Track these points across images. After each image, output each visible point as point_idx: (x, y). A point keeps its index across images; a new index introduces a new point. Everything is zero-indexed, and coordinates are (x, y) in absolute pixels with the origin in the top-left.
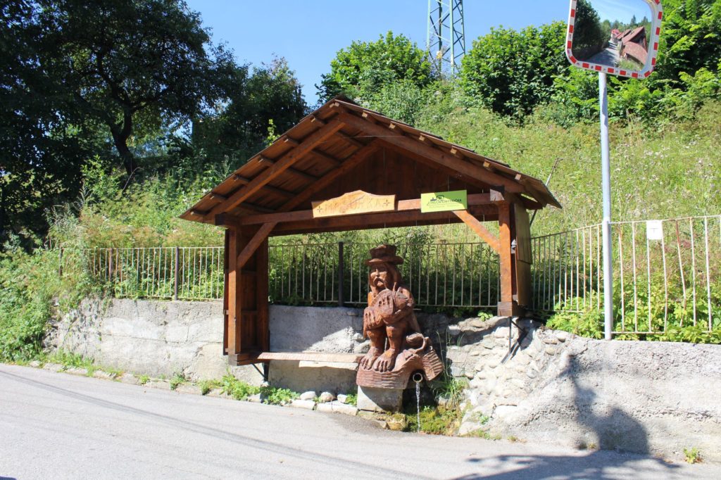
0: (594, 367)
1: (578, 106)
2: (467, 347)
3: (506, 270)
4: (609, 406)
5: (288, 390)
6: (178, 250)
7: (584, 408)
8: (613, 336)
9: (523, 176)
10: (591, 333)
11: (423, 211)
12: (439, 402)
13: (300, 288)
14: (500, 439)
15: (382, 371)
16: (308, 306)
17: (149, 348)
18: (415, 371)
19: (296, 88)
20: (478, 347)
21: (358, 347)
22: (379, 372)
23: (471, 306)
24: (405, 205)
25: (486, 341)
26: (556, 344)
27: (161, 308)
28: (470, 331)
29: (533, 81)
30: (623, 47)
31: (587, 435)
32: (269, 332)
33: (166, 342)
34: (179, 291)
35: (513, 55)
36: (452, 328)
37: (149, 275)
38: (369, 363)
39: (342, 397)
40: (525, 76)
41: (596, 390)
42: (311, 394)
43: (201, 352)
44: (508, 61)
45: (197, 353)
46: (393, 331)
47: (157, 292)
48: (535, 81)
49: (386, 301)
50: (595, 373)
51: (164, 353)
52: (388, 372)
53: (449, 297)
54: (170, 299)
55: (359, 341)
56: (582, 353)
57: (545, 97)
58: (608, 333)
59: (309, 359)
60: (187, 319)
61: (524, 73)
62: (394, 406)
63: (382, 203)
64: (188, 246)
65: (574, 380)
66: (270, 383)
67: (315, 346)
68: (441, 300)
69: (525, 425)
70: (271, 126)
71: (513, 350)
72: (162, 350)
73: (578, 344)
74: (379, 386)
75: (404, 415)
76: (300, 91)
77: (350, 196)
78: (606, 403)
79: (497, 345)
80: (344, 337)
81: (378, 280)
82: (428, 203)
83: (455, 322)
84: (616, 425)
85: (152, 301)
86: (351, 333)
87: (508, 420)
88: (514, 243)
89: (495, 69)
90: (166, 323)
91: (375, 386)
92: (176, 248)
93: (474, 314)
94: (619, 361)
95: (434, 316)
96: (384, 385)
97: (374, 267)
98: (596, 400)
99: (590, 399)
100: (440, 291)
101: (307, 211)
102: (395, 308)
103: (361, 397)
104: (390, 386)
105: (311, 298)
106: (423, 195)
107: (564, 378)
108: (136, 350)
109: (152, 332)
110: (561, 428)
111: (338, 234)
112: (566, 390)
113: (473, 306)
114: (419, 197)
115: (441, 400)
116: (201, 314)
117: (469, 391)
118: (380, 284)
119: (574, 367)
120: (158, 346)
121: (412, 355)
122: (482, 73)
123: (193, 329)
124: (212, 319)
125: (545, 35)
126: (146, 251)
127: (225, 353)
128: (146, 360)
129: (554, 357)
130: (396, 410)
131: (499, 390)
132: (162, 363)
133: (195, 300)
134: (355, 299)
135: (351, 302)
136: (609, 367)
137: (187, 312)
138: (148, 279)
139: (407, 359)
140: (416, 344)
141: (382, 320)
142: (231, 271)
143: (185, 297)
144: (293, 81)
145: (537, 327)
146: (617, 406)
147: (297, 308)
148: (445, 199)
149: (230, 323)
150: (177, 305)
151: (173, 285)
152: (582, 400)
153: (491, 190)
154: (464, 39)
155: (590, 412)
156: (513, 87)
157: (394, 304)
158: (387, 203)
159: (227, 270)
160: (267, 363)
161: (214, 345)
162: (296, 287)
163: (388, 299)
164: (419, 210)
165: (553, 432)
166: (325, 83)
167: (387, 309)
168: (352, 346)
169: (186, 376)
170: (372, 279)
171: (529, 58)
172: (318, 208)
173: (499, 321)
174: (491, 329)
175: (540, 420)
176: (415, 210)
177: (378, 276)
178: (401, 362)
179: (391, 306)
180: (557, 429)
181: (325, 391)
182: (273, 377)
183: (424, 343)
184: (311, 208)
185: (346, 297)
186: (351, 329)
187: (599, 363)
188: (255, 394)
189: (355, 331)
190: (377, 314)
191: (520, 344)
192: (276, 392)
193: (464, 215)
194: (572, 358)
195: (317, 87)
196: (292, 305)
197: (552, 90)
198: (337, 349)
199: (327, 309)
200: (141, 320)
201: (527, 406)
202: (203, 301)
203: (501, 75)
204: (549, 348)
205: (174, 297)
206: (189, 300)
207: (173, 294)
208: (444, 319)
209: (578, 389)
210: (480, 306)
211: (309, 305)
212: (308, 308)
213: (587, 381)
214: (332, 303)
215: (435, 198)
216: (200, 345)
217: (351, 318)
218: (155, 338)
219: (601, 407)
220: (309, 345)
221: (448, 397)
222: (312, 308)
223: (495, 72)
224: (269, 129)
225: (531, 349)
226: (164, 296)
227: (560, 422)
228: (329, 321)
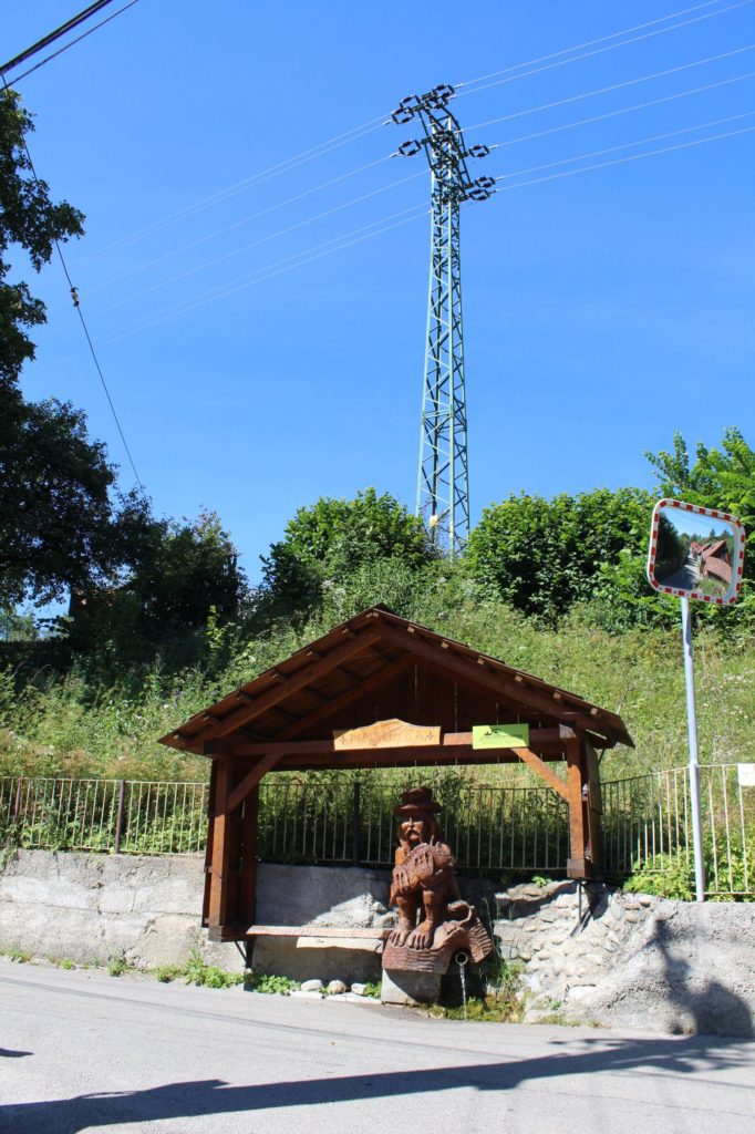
0: (686, 934)
1: (631, 606)
2: (520, 921)
3: (576, 820)
4: (706, 981)
5: (284, 979)
6: (125, 784)
7: (677, 984)
8: (707, 898)
9: (600, 710)
10: (680, 894)
11: (475, 747)
12: (488, 992)
13: (299, 841)
14: (578, 1025)
15: (418, 948)
16: (310, 865)
17: (73, 921)
18: (458, 947)
19: (231, 556)
20: (534, 921)
21: (379, 920)
22: (414, 950)
23: (523, 868)
24: (453, 739)
25: (544, 912)
26: (638, 909)
27: (95, 864)
28: (523, 900)
29: (568, 568)
30: (704, 563)
31: (682, 1017)
32: (256, 898)
33: (100, 913)
34: (120, 843)
35: (540, 533)
36: (499, 896)
37: (76, 817)
38: (402, 938)
39: (358, 988)
40: (558, 561)
41: (690, 962)
42: (316, 983)
43: (152, 927)
44: (534, 540)
45: (146, 928)
46: (432, 897)
47: (89, 841)
48: (570, 568)
49: (424, 858)
50: (688, 942)
51: (96, 927)
52: (426, 950)
53: (496, 858)
54: (106, 852)
55: (380, 912)
56: (672, 917)
57: (585, 591)
58: (699, 893)
59: (312, 936)
60: (133, 881)
61: (556, 557)
62: (431, 996)
63: (427, 736)
64: (138, 778)
65: (663, 949)
66: (254, 970)
67: (320, 919)
68: (484, 860)
69: (609, 1007)
70: (212, 614)
71: (584, 921)
72: (93, 924)
73: (666, 907)
74: (415, 969)
75: (444, 1009)
76: (235, 560)
77: (384, 725)
78: (702, 977)
79: (560, 917)
80: (360, 907)
81: (412, 832)
82: (481, 737)
83: (504, 890)
84: (716, 1003)
85: (81, 854)
86: (369, 902)
87: (588, 1001)
88: (585, 788)
89: (517, 550)
90: (100, 886)
91: (410, 968)
92: (121, 782)
93: (527, 879)
94: (715, 926)
95: (475, 881)
96: (420, 967)
97: (406, 815)
98: (691, 974)
99: (683, 973)
100: (485, 849)
101: (326, 743)
102: (436, 867)
103: (388, 987)
104: (428, 969)
105: (315, 855)
106: (475, 728)
107: (652, 948)
108: (53, 923)
109: (79, 898)
110: (651, 1010)
111: (349, 773)
112: (655, 962)
113: (528, 868)
114: (471, 730)
115: (490, 990)
116: (154, 874)
117: (526, 976)
118: (413, 837)
119: (663, 935)
120: (87, 919)
121: (455, 929)
122: (499, 555)
123: (142, 894)
124: (171, 881)
125: (583, 506)
126: (76, 785)
127: (205, 925)
128: (66, 939)
129: (637, 925)
130: (433, 1001)
131: (571, 968)
132: (91, 942)
133: (145, 854)
134: (374, 857)
135: (368, 861)
136: (703, 932)
137: (134, 871)
138: (75, 824)
139: (449, 933)
140: (459, 915)
141: (418, 883)
142: (218, 815)
143: (131, 850)
144: (228, 546)
145: (612, 892)
146: (715, 980)
147: (295, 868)
148: (503, 734)
149: (213, 884)
150: (119, 861)
151: (113, 832)
152: (675, 974)
153: (561, 726)
154: (467, 501)
155: (684, 988)
156: (540, 575)
157: (434, 863)
158: (431, 736)
159: (212, 812)
160: (251, 942)
161: (172, 917)
162: (294, 839)
163: (427, 856)
164: (471, 746)
165: (642, 1014)
166: (274, 555)
167: (425, 868)
168: (371, 919)
169: (129, 962)
170: (403, 831)
171: (562, 537)
172: (341, 738)
173: (561, 887)
174: (551, 897)
175: (627, 1000)
176: (464, 746)
177: (412, 827)
178: (441, 937)
179: (431, 864)
180: (646, 1010)
181: (334, 979)
182: (260, 961)
183: (470, 914)
184: (331, 738)
185: (362, 855)
186: (370, 896)
187: (692, 929)
188: (237, 984)
189: (375, 899)
190: (411, 874)
191: (592, 913)
192: (268, 981)
193: (525, 754)
194: (661, 924)
195: (263, 559)
196: (287, 863)
197: (593, 581)
198: (350, 923)
199: (338, 870)
200: (64, 881)
201: (608, 985)
202: (157, 855)
203: (525, 558)
204: (630, 915)
205: (112, 849)
206: (136, 854)
207: (111, 845)
208: (488, 885)
209: (669, 960)
210: (535, 868)
211: (311, 864)
212: (312, 868)
213: (679, 950)
214: (343, 862)
215: (490, 732)
216: (152, 916)
217: (369, 882)
218: (83, 906)
219: (696, 981)
220: (312, 917)
221: (499, 986)
222: (317, 868)
223: (516, 554)
224: (210, 618)
225: (607, 917)
226: (99, 848)
227: (650, 1001)
228: (340, 886)
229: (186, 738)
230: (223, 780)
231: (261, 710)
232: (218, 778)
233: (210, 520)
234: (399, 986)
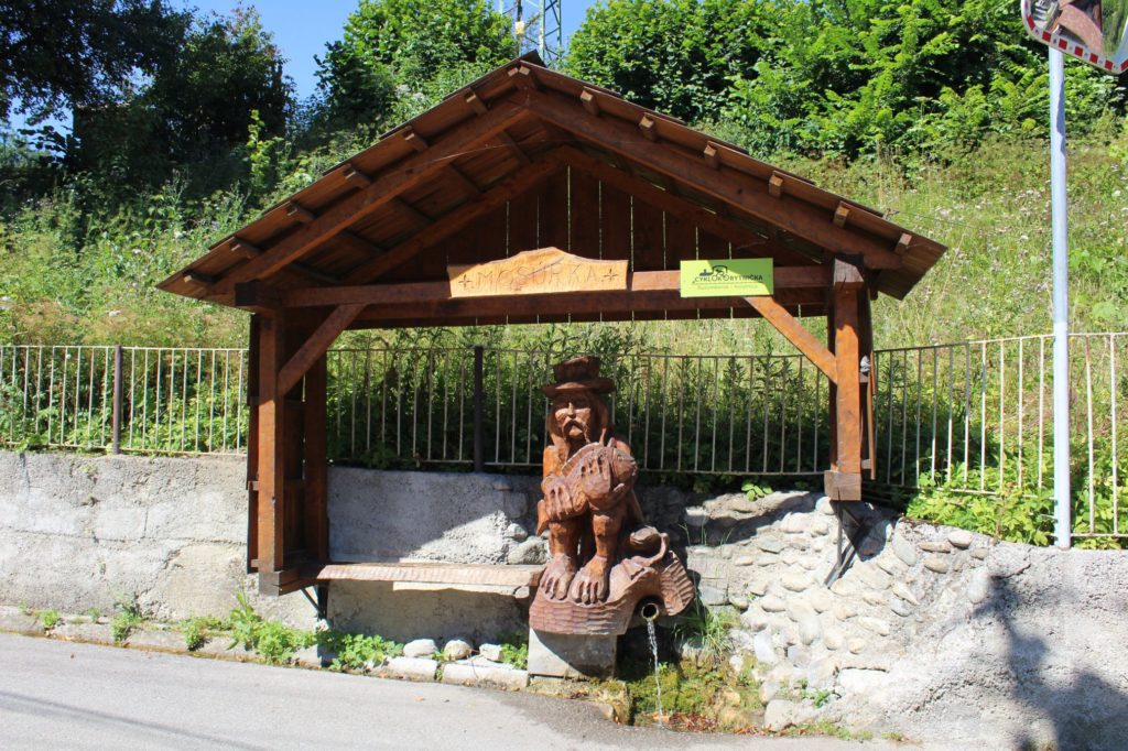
0: (1042, 597)
1: (770, 129)
2: (726, 549)
3: (850, 412)
4: (1075, 671)
5: (378, 639)
6: (122, 352)
7: (1028, 676)
8: (1074, 541)
10: (1025, 534)
11: (684, 294)
12: (684, 654)
13: (391, 434)
14: (869, 738)
15: (588, 602)
16: (408, 469)
17: (56, 553)
18: (646, 597)
19: (275, 62)
20: (747, 549)
21: (518, 551)
22: (583, 604)
23: (730, 472)
24: (646, 281)
25: (764, 536)
26: (948, 552)
27: (83, 469)
28: (729, 518)
29: (691, 83)
31: (1035, 726)
32: (328, 519)
33: (96, 540)
34: (121, 436)
35: (658, 38)
36: (692, 512)
37: (52, 401)
38: (562, 587)
39: (490, 650)
40: (679, 73)
41: (1050, 642)
42: (426, 644)
43: (175, 560)
44: (650, 46)
45: (167, 562)
46: (607, 524)
47: (74, 435)
48: (694, 83)
49: (595, 465)
50: (1047, 611)
51: (92, 560)
52: (600, 603)
53: (686, 457)
54: (102, 451)
55: (519, 539)
56: (1021, 572)
57: (709, 111)
58: (1062, 532)
59: (417, 572)
60: (143, 494)
61: (676, 69)
62: (604, 665)
63: (606, 275)
64: (142, 342)
65: (1006, 622)
66: (331, 622)
67: (428, 549)
68: (670, 458)
69: (917, 709)
70: (254, 122)
71: (844, 564)
72: (87, 557)
73: (1011, 555)
74: (583, 632)
75: (623, 684)
76: (280, 68)
77: (532, 258)
78: (1070, 666)
79: (791, 546)
80: (488, 532)
81: (572, 424)
82: (694, 278)
83: (698, 502)
84: (1090, 706)
85: (61, 455)
86: (502, 524)
88: (864, 362)
89: (628, 58)
90: (94, 501)
91: (575, 631)
92: (115, 348)
93: (735, 487)
94: (1091, 588)
95: (655, 490)
96: (591, 629)
97: (562, 399)
98: (1050, 660)
99: (1037, 658)
100: (672, 443)
101: (435, 285)
102: (614, 481)
103: (537, 651)
104: (603, 631)
105: (415, 454)
106: (684, 264)
107: (986, 619)
108: (26, 557)
109: (62, 519)
110: (985, 714)
111: (458, 331)
112: (991, 639)
113: (735, 473)
114: (677, 267)
115: (687, 650)
116: (174, 483)
117: (742, 633)
118: (575, 431)
119: (1003, 597)
120: (78, 549)
121: (643, 570)
122: (606, 64)
123: (158, 513)
124: (199, 493)
125: (709, 8)
126: (47, 353)
127: (252, 570)
128: (49, 578)
129: (948, 578)
130: (608, 674)
131: (836, 636)
132: (87, 583)
133: (158, 454)
134: (505, 455)
135: (497, 463)
136: (1071, 595)
137: (143, 479)
138: (51, 410)
139: (632, 577)
140: (649, 548)
141: (587, 503)
142: (265, 402)
143: (136, 448)
144: (270, 48)
145: (894, 520)
146: (1089, 671)
147: (388, 475)
148: (730, 273)
149: (261, 508)
150: (119, 465)
151: (109, 421)
152: (1025, 660)
153: (837, 262)
154: (559, 6)
155: (1039, 683)
156: (656, 89)
157: (612, 473)
158: (611, 275)
159: (254, 397)
160: (324, 588)
161: (204, 547)
162: (383, 431)
163: (600, 462)
164: (677, 293)
165: (971, 721)
166: (334, 58)
167: (598, 482)
168: (505, 550)
169: (144, 610)
170: (555, 421)
171: (684, 44)
172: (461, 278)
173: (788, 500)
174: (772, 516)
175: (946, 700)
176: (667, 292)
177: (573, 416)
178: (622, 581)
179: (607, 476)
180: (977, 715)
181: (454, 637)
182: (338, 610)
183: (663, 547)
184: (446, 279)
185: (488, 453)
186: (502, 516)
187: (1054, 591)
188: (306, 647)
189: (510, 520)
190: (575, 490)
191: (856, 549)
192: (353, 643)
193: (768, 307)
194: (999, 582)
195: (318, 61)
196: (374, 467)
197: (721, 99)
198: (474, 554)
199: (452, 478)
200: (37, 495)
201: (911, 674)
202: (177, 455)
203: (639, 68)
204: (934, 560)
205: (109, 447)
206: (145, 454)
207: (108, 440)
208: (675, 496)
209: (1016, 639)
210: (747, 473)
211: (411, 467)
212: (412, 473)
213: (1029, 622)
214: (457, 464)
215: (709, 270)
216: (174, 545)
217: (501, 494)
218: (70, 531)
219: (1059, 669)
220: (415, 547)
221: (698, 644)
222: (420, 474)
223: (629, 61)
224: (251, 127)
225: (886, 557)
226: (90, 446)
227: (982, 702)
228: (456, 500)
229: (207, 280)
230: (269, 346)
231: (327, 232)
232: (262, 342)
233: (248, 16)
234: (556, 653)
